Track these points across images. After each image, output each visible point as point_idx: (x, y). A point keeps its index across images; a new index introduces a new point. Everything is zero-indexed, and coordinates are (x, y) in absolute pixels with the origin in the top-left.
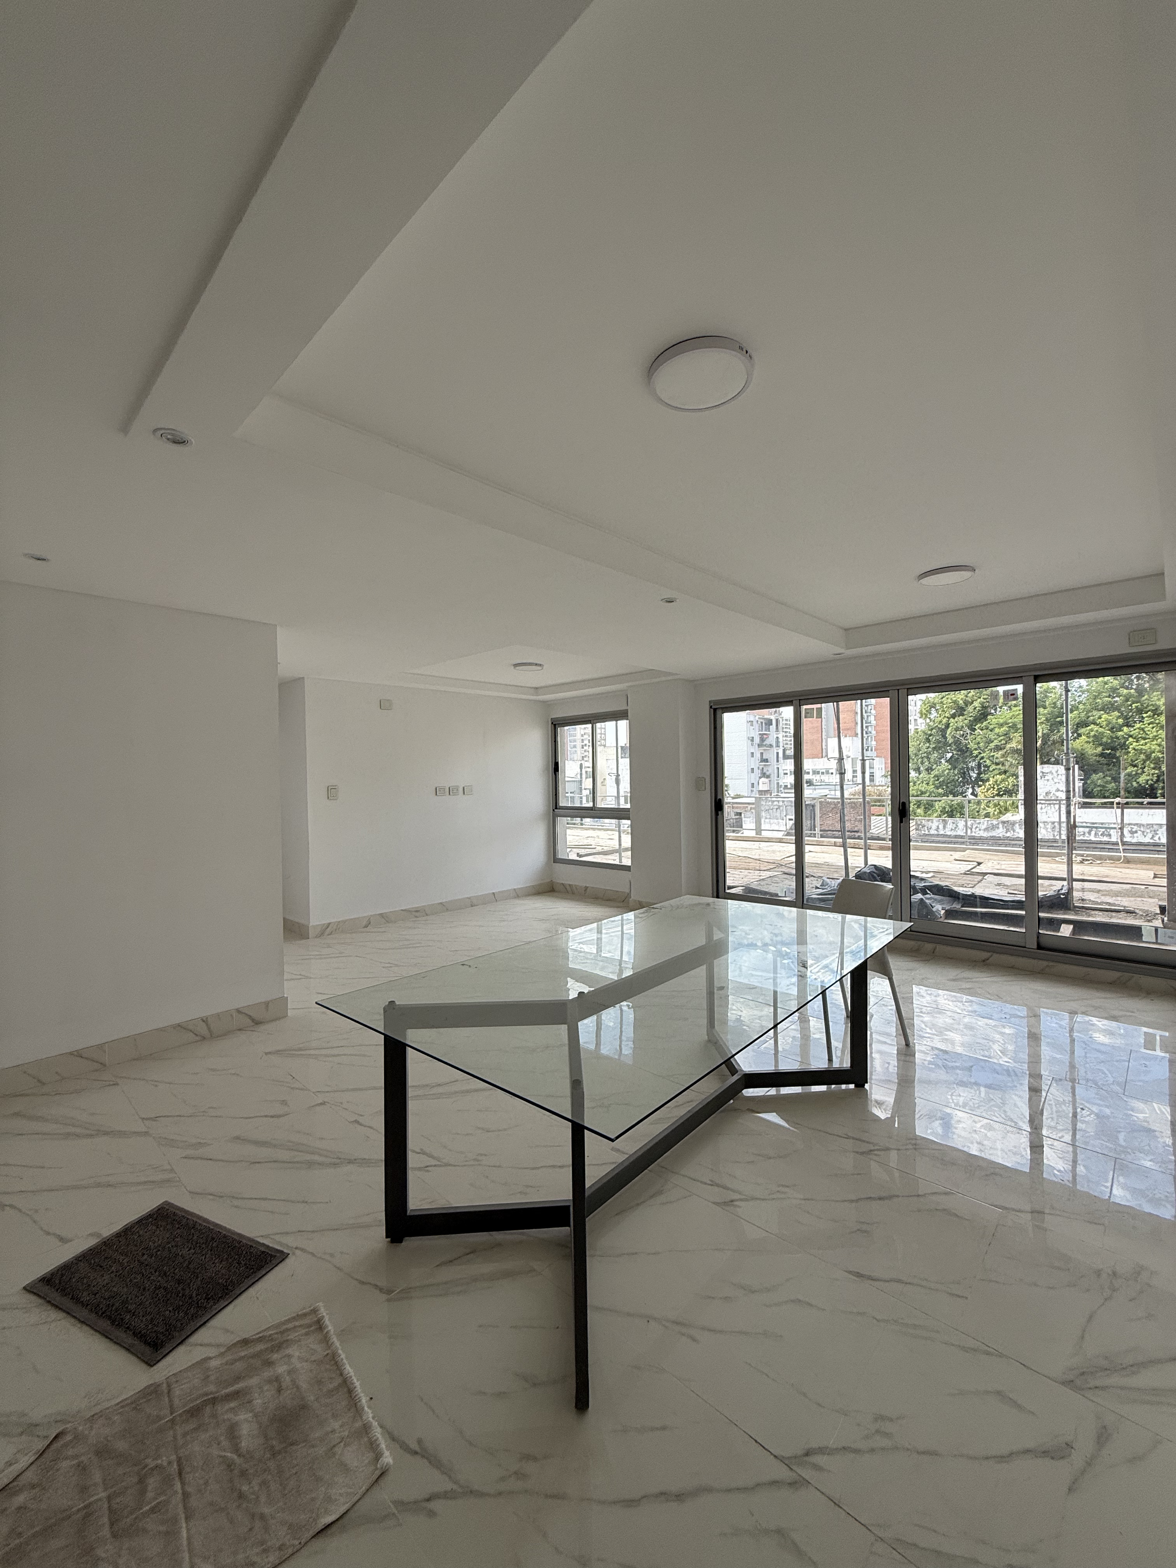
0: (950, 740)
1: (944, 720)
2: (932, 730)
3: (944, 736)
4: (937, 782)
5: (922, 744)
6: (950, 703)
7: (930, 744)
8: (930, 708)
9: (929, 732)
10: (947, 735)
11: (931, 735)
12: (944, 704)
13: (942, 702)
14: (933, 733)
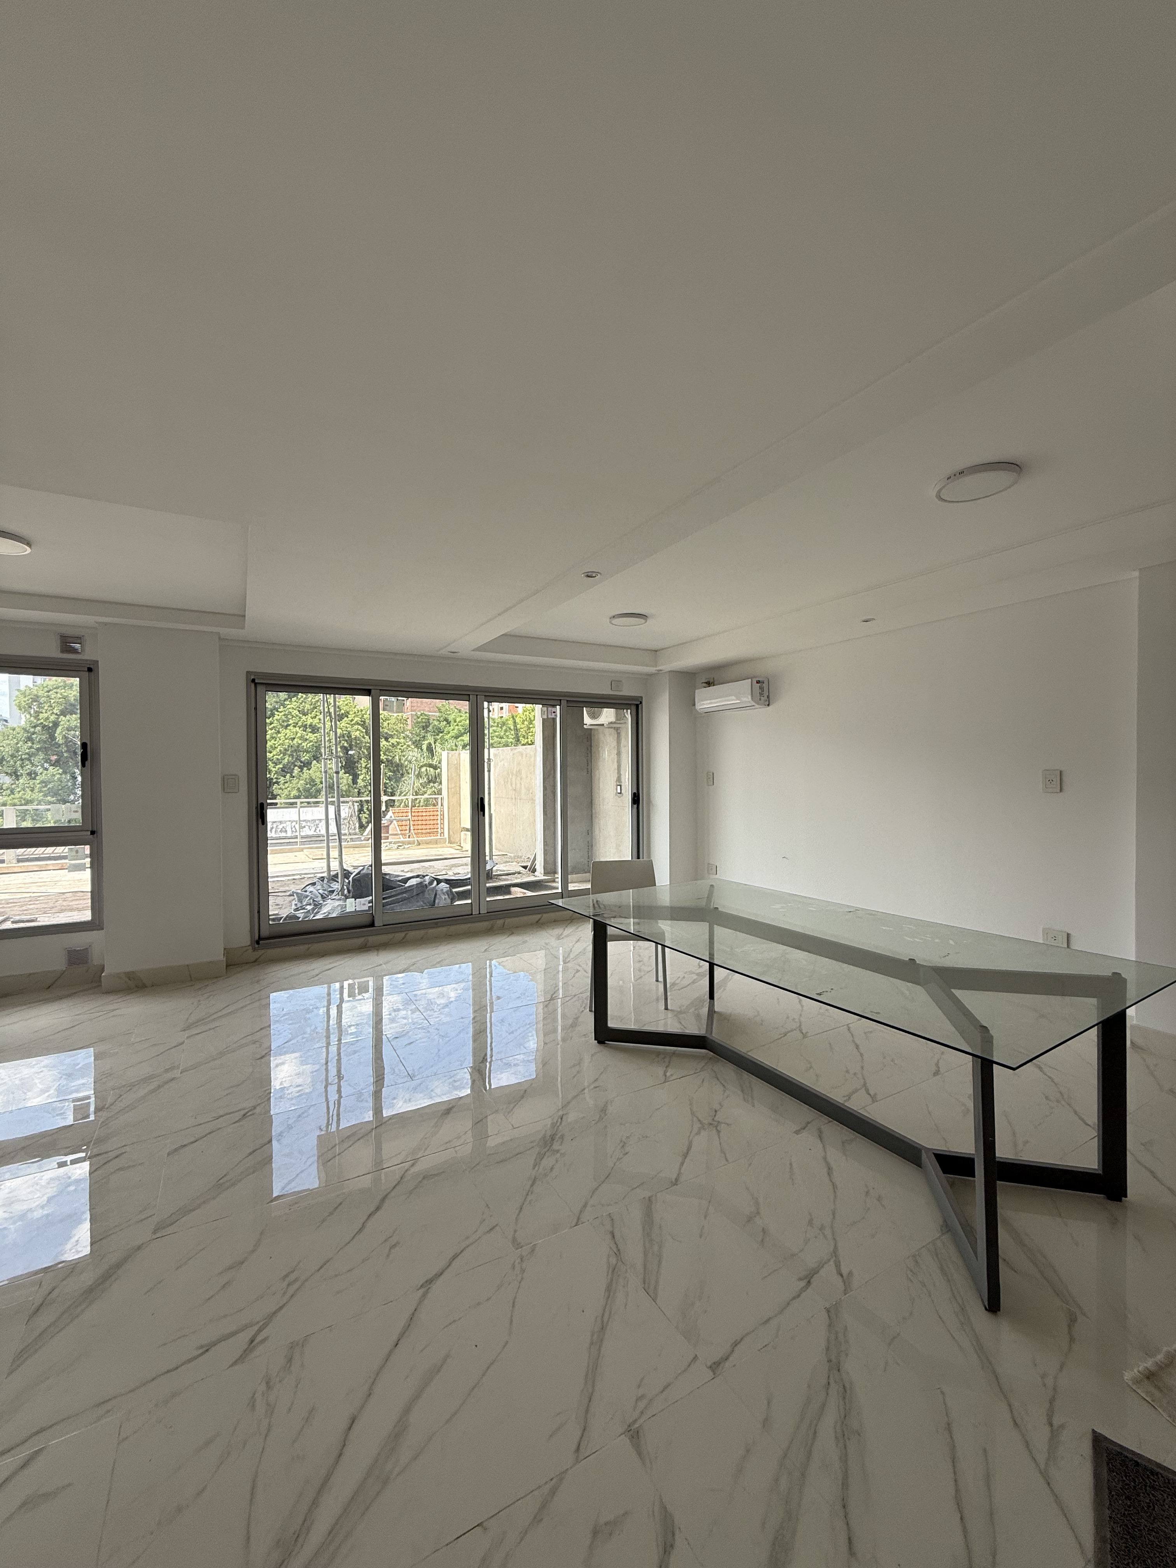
0: (59, 739)
1: (52, 717)
2: (35, 727)
3: (52, 737)
4: (45, 789)
5: (21, 743)
6: (60, 698)
7: (33, 744)
8: (32, 702)
9: (32, 730)
10: (56, 735)
11: (34, 733)
12: (50, 699)
13: (48, 696)
14: (36, 731)
